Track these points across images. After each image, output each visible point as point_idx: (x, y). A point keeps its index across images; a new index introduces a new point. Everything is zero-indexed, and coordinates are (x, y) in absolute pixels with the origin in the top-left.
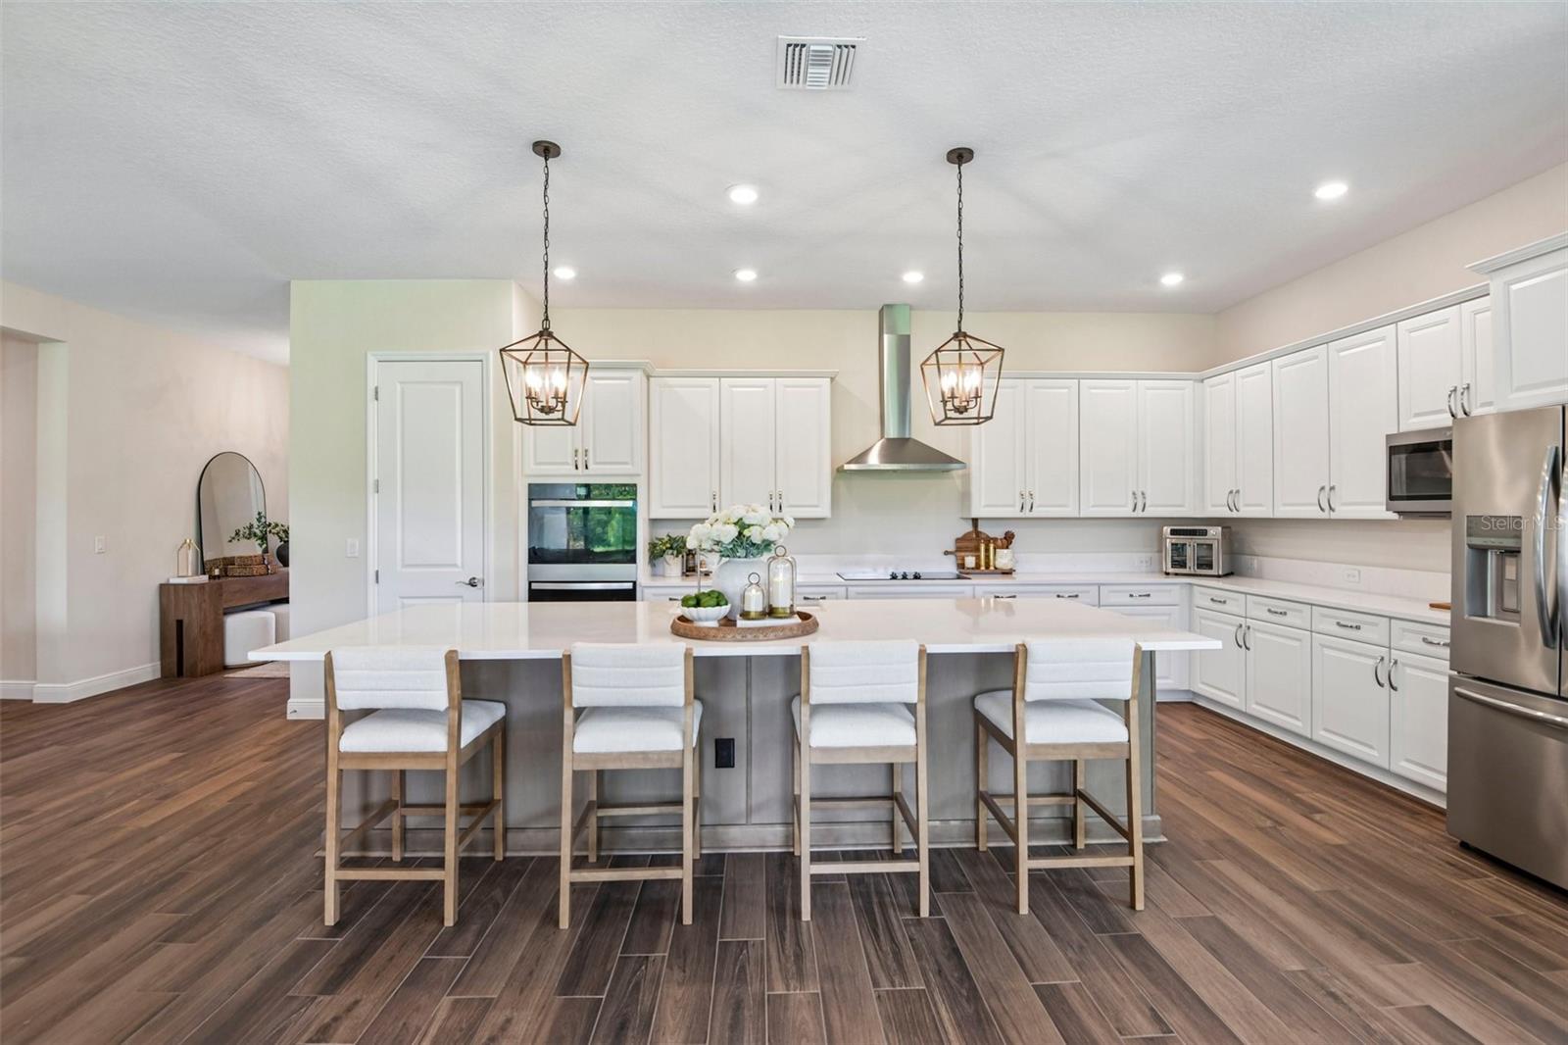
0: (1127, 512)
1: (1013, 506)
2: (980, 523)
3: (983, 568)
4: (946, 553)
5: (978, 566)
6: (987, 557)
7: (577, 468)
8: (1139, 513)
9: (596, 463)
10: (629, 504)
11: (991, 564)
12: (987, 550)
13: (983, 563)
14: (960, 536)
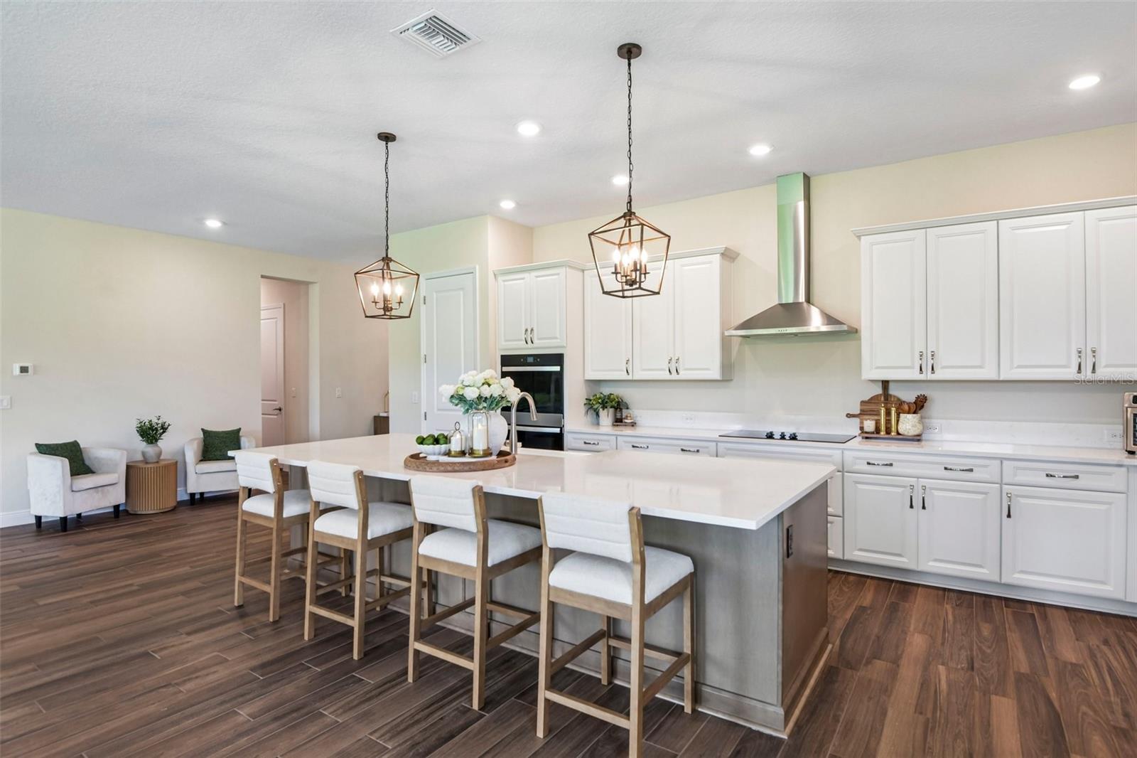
0: (1070, 373)
1: (912, 367)
2: (891, 386)
3: (883, 433)
4: (849, 416)
5: (878, 430)
6: (888, 422)
7: (527, 343)
8: (1087, 374)
9: (539, 339)
10: (557, 369)
11: (893, 429)
12: (888, 413)
13: (883, 428)
14: (867, 398)
